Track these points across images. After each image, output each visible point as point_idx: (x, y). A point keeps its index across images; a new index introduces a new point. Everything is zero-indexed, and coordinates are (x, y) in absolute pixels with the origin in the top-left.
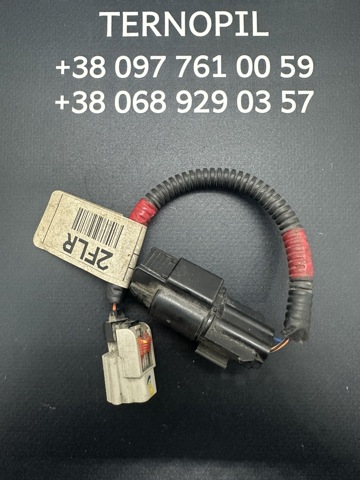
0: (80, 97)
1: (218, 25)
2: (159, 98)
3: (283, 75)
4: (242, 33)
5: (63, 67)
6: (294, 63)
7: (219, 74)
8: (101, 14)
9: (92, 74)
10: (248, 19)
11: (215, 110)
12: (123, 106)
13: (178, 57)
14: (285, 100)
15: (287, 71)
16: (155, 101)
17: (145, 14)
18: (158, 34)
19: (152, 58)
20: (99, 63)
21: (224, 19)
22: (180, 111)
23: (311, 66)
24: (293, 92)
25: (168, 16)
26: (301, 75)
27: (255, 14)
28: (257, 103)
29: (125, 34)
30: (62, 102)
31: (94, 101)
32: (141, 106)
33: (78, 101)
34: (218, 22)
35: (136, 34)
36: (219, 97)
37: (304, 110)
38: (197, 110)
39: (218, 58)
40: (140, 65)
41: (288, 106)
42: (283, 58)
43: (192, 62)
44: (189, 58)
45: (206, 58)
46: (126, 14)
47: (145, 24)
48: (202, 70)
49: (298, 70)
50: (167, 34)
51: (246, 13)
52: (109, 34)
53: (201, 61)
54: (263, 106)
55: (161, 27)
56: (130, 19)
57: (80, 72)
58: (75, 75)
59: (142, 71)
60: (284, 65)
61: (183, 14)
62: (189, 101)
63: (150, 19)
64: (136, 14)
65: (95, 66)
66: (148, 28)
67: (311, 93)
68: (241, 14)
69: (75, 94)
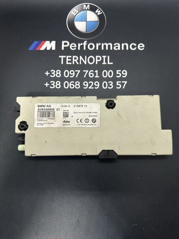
0: (53, 83)
1: (97, 61)
2: (78, 84)
3: (117, 77)
4: (104, 63)
5: (47, 73)
6: (121, 72)
7: (97, 76)
8: (60, 57)
9: (57, 76)
10: (106, 59)
11: (95, 88)
12: (66, 86)
13: (84, 71)
14: (117, 84)
15: (119, 75)
16: (77, 85)
17: (74, 57)
18: (78, 63)
19: (76, 71)
20: (59, 72)
21: (99, 58)
22: (84, 88)
23: (126, 74)
24: (120, 82)
25: (81, 57)
26: (123, 77)
27: (108, 57)
28: (109, 86)
29: (67, 63)
30: (47, 85)
31: (57, 84)
32: (72, 86)
33: (52, 84)
34: (97, 59)
35: (71, 63)
36: (97, 84)
37: (124, 88)
38: (90, 88)
39: (97, 71)
40: (72, 73)
41: (119, 86)
42: (117, 71)
43: (88, 72)
44: (87, 71)
45: (93, 71)
46: (67, 57)
47: (74, 60)
48: (91, 75)
49: (122, 75)
50: (80, 63)
51: (106, 57)
52: (62, 63)
53: (91, 72)
54: (111, 86)
55: (78, 61)
56: (69, 58)
57: (53, 75)
58: (51, 76)
59: (72, 75)
60: (117, 73)
61: (86, 57)
62: (87, 85)
63: (75, 58)
64: (71, 57)
65: (57, 73)
66: (75, 62)
67: (126, 82)
68: (104, 57)
69: (51, 82)
